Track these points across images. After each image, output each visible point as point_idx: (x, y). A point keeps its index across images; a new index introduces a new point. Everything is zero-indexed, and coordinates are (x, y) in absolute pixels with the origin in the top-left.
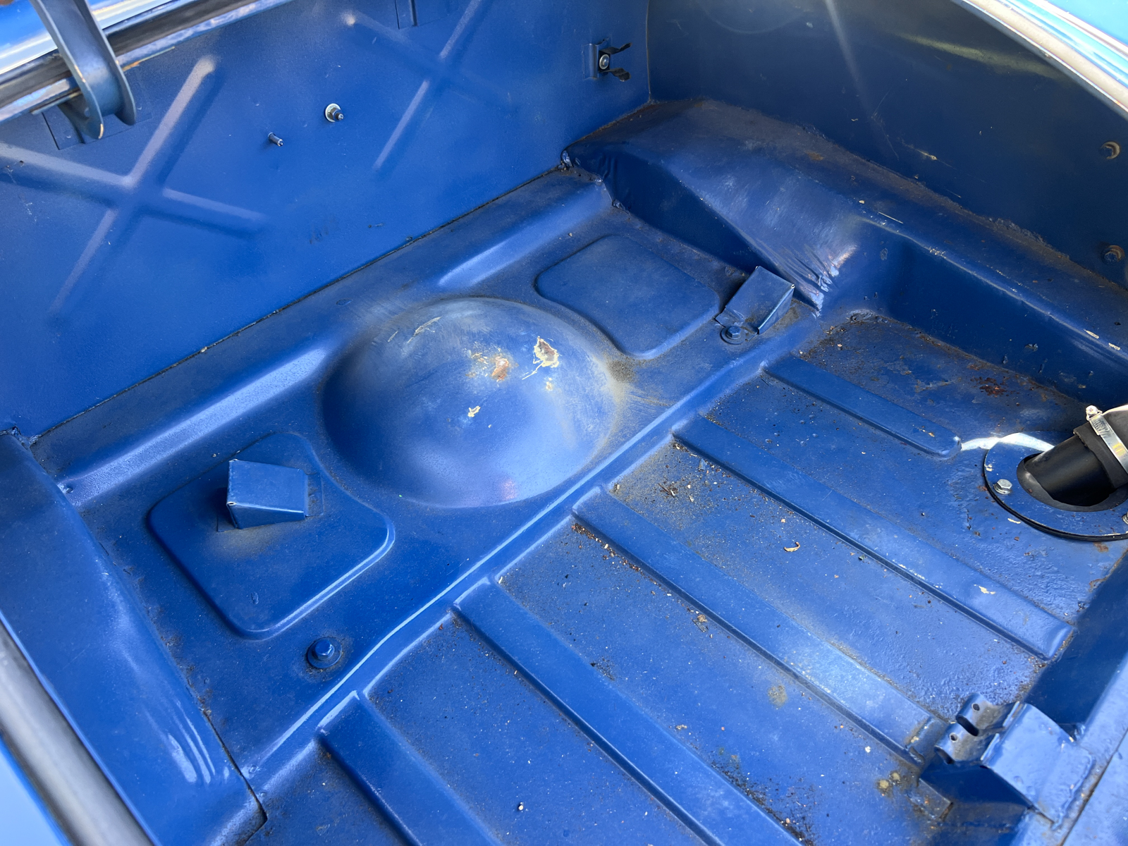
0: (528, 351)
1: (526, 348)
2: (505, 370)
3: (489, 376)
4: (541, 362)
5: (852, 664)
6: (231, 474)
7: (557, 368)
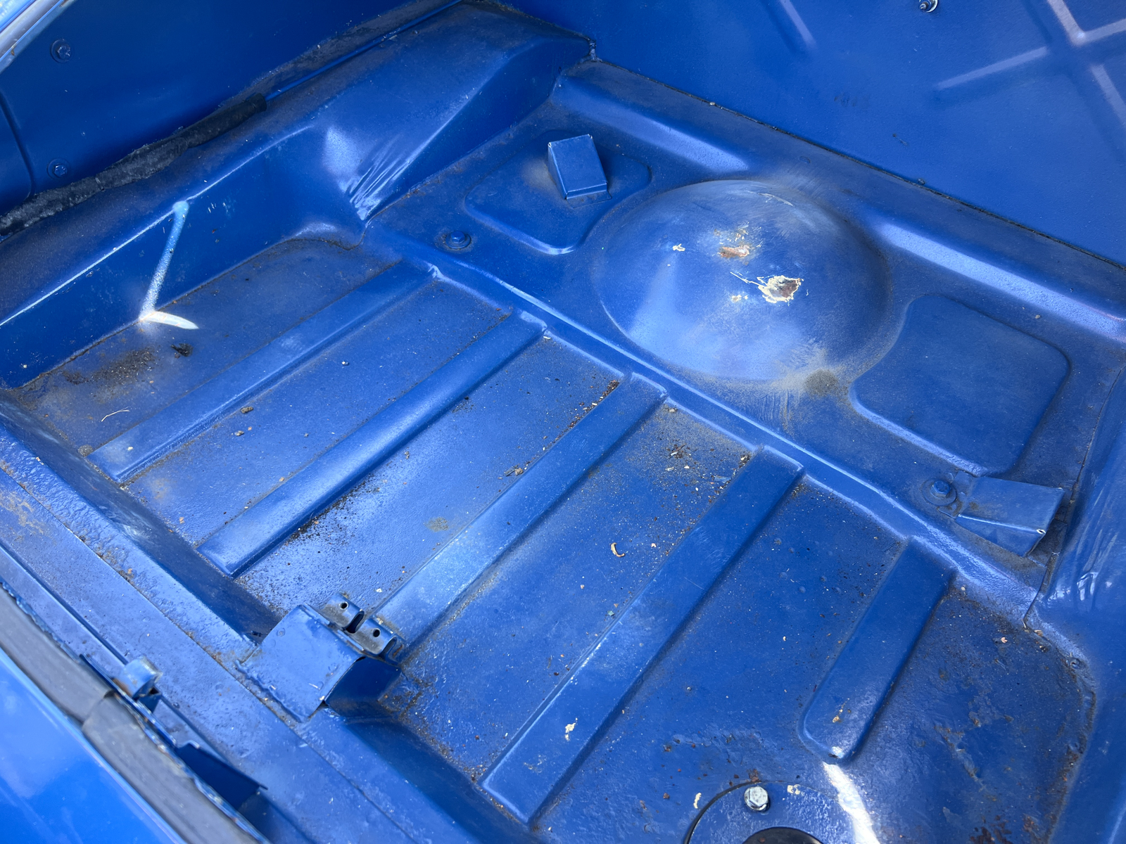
0: (772, 271)
1: (775, 268)
2: (734, 256)
3: (721, 246)
4: (764, 285)
5: (467, 580)
6: (576, 138)
7: (766, 302)
